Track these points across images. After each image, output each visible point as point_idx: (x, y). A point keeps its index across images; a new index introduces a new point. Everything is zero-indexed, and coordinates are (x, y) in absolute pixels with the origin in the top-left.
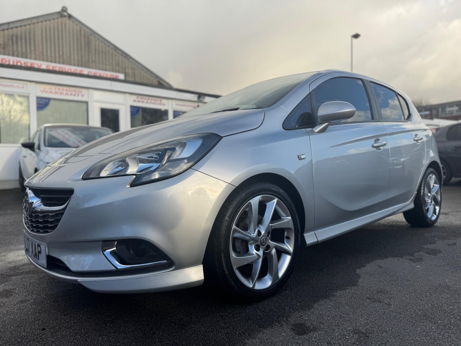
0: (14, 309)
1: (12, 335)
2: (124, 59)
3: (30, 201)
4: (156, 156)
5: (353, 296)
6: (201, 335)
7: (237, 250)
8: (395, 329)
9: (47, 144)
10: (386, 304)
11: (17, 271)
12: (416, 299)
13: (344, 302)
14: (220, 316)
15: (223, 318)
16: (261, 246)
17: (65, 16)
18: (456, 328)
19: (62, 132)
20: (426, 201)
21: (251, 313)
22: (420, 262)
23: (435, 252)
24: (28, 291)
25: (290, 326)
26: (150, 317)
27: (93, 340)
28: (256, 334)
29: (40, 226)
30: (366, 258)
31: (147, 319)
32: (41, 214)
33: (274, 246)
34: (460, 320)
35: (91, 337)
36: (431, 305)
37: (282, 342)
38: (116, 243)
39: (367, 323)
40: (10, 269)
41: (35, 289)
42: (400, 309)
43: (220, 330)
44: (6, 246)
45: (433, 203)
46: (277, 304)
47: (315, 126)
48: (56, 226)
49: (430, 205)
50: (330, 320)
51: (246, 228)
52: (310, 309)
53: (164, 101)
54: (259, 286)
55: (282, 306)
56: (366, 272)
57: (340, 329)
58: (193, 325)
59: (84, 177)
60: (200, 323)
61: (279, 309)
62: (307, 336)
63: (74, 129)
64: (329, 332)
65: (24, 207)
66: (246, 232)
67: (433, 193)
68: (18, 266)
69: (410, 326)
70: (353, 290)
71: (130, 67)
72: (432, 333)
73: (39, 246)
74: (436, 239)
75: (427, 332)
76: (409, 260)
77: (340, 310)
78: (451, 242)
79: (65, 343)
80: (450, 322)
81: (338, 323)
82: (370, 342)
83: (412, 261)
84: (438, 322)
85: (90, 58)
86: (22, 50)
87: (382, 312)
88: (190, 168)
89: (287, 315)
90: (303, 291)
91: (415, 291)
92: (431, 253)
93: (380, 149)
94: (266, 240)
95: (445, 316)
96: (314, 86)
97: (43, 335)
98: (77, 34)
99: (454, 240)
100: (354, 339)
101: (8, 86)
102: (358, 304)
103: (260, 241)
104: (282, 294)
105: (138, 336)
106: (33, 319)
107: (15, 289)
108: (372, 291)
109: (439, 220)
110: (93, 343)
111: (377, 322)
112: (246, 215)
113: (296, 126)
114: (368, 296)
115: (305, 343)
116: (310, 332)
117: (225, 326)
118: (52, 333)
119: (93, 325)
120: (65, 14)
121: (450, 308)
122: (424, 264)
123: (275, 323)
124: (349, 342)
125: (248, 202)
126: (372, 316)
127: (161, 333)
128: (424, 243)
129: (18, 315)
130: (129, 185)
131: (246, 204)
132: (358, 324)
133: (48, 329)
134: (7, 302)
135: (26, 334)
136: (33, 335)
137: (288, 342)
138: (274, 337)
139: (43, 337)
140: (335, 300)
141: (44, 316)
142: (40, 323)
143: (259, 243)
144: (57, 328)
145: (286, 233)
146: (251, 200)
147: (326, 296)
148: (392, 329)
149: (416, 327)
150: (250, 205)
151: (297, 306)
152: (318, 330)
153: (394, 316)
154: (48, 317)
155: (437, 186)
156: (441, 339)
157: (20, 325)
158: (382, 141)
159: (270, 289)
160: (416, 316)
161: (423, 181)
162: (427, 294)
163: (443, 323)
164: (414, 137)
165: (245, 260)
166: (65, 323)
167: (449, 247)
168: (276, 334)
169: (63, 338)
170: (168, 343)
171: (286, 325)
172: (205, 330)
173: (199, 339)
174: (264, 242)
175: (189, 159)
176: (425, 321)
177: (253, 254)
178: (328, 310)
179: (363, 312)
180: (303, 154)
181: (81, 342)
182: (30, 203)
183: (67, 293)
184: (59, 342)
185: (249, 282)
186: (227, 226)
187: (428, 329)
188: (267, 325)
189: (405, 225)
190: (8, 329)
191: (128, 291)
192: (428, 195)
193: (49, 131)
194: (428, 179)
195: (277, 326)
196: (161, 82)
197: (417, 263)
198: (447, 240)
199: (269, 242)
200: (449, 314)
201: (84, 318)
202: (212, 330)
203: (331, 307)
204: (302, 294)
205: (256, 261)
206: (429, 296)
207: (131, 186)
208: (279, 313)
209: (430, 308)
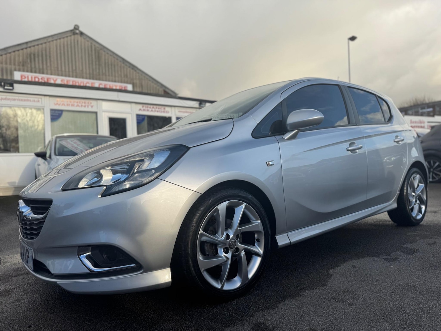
0: (9, 307)
2: (132, 71)
3: (21, 211)
4: (128, 167)
5: (319, 296)
7: (206, 253)
8: (350, 329)
9: (57, 153)
10: (349, 304)
11: (19, 272)
12: (380, 299)
13: (309, 302)
14: (189, 315)
15: (192, 317)
16: (230, 249)
17: (77, 34)
18: (410, 328)
19: (71, 141)
20: (411, 201)
21: (218, 312)
22: (394, 262)
23: (412, 252)
24: (24, 291)
25: (251, 325)
29: (28, 232)
30: (343, 258)
31: (122, 318)
33: (242, 248)
34: (416, 321)
38: (90, 249)
39: (325, 322)
40: (14, 270)
41: (31, 289)
42: (361, 309)
44: (14, 248)
45: (418, 202)
46: (245, 304)
47: (285, 133)
48: (39, 232)
49: (415, 204)
50: (290, 320)
51: (214, 233)
52: (275, 309)
54: (228, 287)
55: (249, 305)
56: (339, 272)
57: (297, 329)
58: (162, 323)
59: (64, 189)
60: (169, 322)
61: (245, 309)
63: (82, 138)
66: (214, 237)
67: (418, 192)
68: (21, 267)
69: (366, 326)
70: (321, 290)
71: (137, 77)
73: (27, 250)
74: (418, 238)
76: (384, 260)
77: (303, 310)
78: (432, 241)
80: (407, 323)
81: (297, 322)
83: (387, 261)
84: (395, 322)
85: (101, 70)
86: (39, 66)
87: (343, 312)
88: (157, 178)
89: (251, 315)
90: (273, 291)
91: (381, 291)
92: (408, 253)
93: (356, 152)
94: (234, 243)
95: (403, 316)
96: (285, 96)
98: (88, 50)
99: (436, 239)
101: (25, 100)
102: (321, 304)
103: (228, 244)
104: (252, 294)
106: (23, 317)
107: (14, 289)
108: (339, 291)
109: (425, 218)
112: (214, 219)
113: (269, 133)
114: (333, 296)
117: (191, 324)
119: (74, 323)
120: (77, 31)
121: (410, 308)
122: (398, 264)
123: (238, 322)
125: (215, 208)
126: (332, 316)
128: (404, 243)
129: (10, 313)
130: (100, 195)
131: (213, 209)
132: (316, 323)
133: (33, 326)
134: (4, 301)
140: (301, 300)
141: (33, 314)
142: (28, 321)
143: (228, 246)
144: (42, 325)
145: (256, 236)
146: (218, 206)
147: (293, 296)
150: (217, 210)
151: (263, 306)
152: (277, 329)
153: (353, 316)
154: (36, 315)
155: (422, 185)
157: (11, 322)
158: (358, 144)
159: (238, 290)
160: (374, 316)
161: (406, 181)
162: (392, 294)
163: (399, 323)
164: (394, 138)
165: (213, 262)
166: (50, 321)
167: (428, 246)
171: (248, 324)
172: (172, 328)
174: (232, 245)
175: (156, 170)
176: (382, 321)
177: (222, 257)
178: (291, 310)
179: (324, 312)
180: (271, 160)
185: (218, 284)
186: (194, 231)
187: (382, 329)
188: (230, 324)
189: (391, 224)
192: (412, 194)
193: (60, 140)
194: (412, 179)
195: (239, 325)
196: (167, 90)
197: (391, 263)
198: (429, 239)
199: (238, 245)
200: (408, 314)
201: (67, 316)
202: (178, 328)
203: (294, 307)
204: (271, 294)
205: (225, 263)
206: (393, 296)
207: (102, 196)
208: (244, 312)
209: (391, 308)
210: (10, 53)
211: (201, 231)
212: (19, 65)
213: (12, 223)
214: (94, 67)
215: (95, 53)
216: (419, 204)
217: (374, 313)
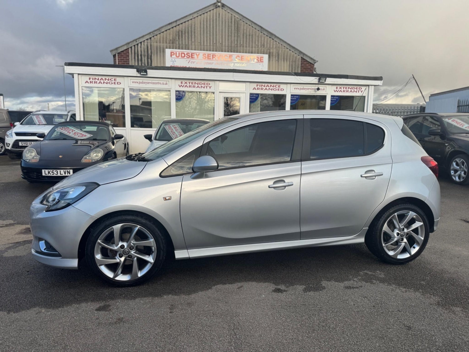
2: (269, 39)
9: (157, 138)
10: (171, 312)
16: (124, 255)
17: (219, 6)
19: (173, 126)
33: (135, 256)
53: (282, 86)
66: (108, 246)
71: (274, 46)
83: (273, 291)
85: (239, 42)
86: (185, 43)
88: (71, 205)
94: (127, 252)
97: (24, 274)
98: (228, 22)
101: (156, 83)
114: (176, 304)
116: (103, 311)
120: (219, 4)
122: (273, 296)
125: (111, 227)
131: (109, 229)
136: (21, 273)
150: (113, 229)
152: (108, 311)
165: (107, 261)
174: (125, 253)
175: (73, 199)
177: (116, 259)
185: (112, 274)
205: (119, 264)
207: (46, 211)
210: (163, 32)
214: (233, 38)
215: (235, 24)
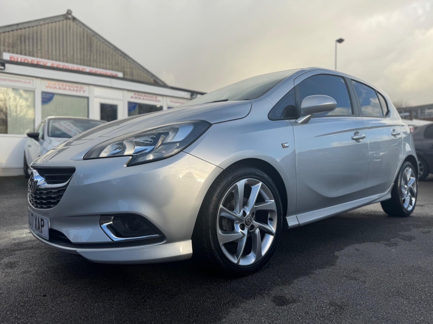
0: (18, 278)
1: (16, 300)
2: (123, 59)
3: (35, 180)
5: (331, 274)
6: (189, 303)
7: (224, 229)
8: (369, 303)
9: (50, 135)
10: (362, 281)
11: (20, 247)
12: (390, 277)
13: (323, 279)
14: (206, 288)
15: (210, 290)
16: (246, 225)
17: (69, 19)
18: (426, 303)
20: (403, 193)
21: (235, 286)
22: (395, 247)
23: (410, 239)
24: (30, 264)
25: (271, 298)
26: (142, 288)
27: (90, 306)
28: (239, 304)
29: (44, 202)
30: (345, 242)
31: (139, 289)
32: (45, 191)
33: (257, 226)
34: (430, 297)
35: (87, 303)
36: (404, 283)
37: (263, 311)
38: (113, 218)
39: (343, 297)
40: (15, 245)
41: (37, 262)
42: (374, 286)
43: (206, 300)
44: (11, 225)
45: (409, 194)
46: (260, 279)
47: (298, 118)
48: (58, 201)
49: (407, 196)
50: (308, 294)
51: (232, 209)
53: (159, 98)
54: (243, 263)
55: (265, 281)
56: (344, 254)
57: (318, 302)
58: (181, 295)
59: (85, 158)
60: (188, 294)
61: (262, 284)
62: (287, 307)
63: (76, 122)
64: (307, 304)
65: (29, 186)
66: (232, 212)
67: (410, 185)
68: (21, 242)
69: (383, 301)
70: (331, 269)
71: (128, 66)
72: (403, 307)
73: (42, 220)
74: (411, 227)
75: (399, 306)
76: (385, 245)
77: (318, 286)
78: (425, 230)
79: (64, 308)
80: (421, 298)
81: (316, 296)
82: (345, 313)
83: (387, 246)
84: (410, 297)
85: (92, 57)
86: (29, 49)
87: (357, 288)
88: (182, 151)
90: (284, 269)
91: (389, 271)
92: (405, 239)
93: (360, 142)
94: (250, 220)
95: (416, 293)
96: (298, 82)
97: (44, 300)
98: (80, 35)
99: (429, 228)
100: (331, 310)
101: (16, 81)
102: (335, 281)
103: (244, 221)
104: (265, 271)
105: (131, 303)
106: (35, 287)
107: (19, 262)
108: (349, 270)
109: (414, 211)
110: (89, 308)
111: (352, 296)
112: (232, 196)
113: (281, 117)
114: (345, 274)
115: (284, 312)
116: (290, 304)
117: (211, 296)
118: (52, 299)
119: (90, 293)
120: (70, 16)
121: (421, 286)
122: (399, 249)
123: (257, 295)
124: (326, 312)
126: (348, 291)
127: (152, 302)
128: (400, 231)
129: (21, 283)
130: (125, 165)
131: (233, 186)
132: (335, 298)
133: (48, 296)
134: (11, 272)
135: (28, 299)
136: (34, 300)
137: (269, 311)
138: (256, 307)
139: (44, 302)
140: (314, 277)
141: (45, 284)
142: (41, 291)
143: (244, 223)
144: (57, 295)
145: (269, 215)
146: (237, 183)
147: (306, 273)
148: (366, 303)
149: (388, 302)
150: (236, 187)
151: (278, 281)
152: (298, 302)
153: (368, 292)
154: (48, 285)
155: (413, 179)
156: (412, 312)
157: (24, 292)
158: (362, 134)
159: (252, 266)
160: (389, 292)
161: (400, 173)
163: (414, 299)
164: (392, 131)
165: (231, 237)
166: (65, 291)
167: (423, 234)
168: (258, 305)
169: (62, 303)
170: (158, 310)
171: (268, 297)
172: (192, 299)
173: (186, 307)
174: (248, 222)
175: (181, 143)
176: (397, 297)
177: (238, 233)
178: (307, 285)
179: (340, 287)
180: (286, 142)
181: (79, 307)
182: (35, 182)
183: (67, 266)
184: (58, 306)
185: (234, 258)
186: (214, 206)
187: (400, 303)
188: (249, 296)
189: (383, 215)
190: (12, 294)
191: (123, 261)
192: (405, 187)
193: (53, 122)
194: (405, 173)
195: (259, 298)
196: (157, 80)
197: (392, 247)
198: (422, 228)
199: (253, 222)
200: (420, 291)
201: (82, 287)
202: (199, 299)
203: (309, 283)
204: (284, 271)
205: (240, 239)
206: (402, 275)
207: (128, 166)
208: (261, 287)
209: (403, 286)
211: (221, 206)
212: (8, 47)
213: (4, 201)
214: (85, 53)
215: (87, 39)
216: (410, 196)
217: (388, 290)
